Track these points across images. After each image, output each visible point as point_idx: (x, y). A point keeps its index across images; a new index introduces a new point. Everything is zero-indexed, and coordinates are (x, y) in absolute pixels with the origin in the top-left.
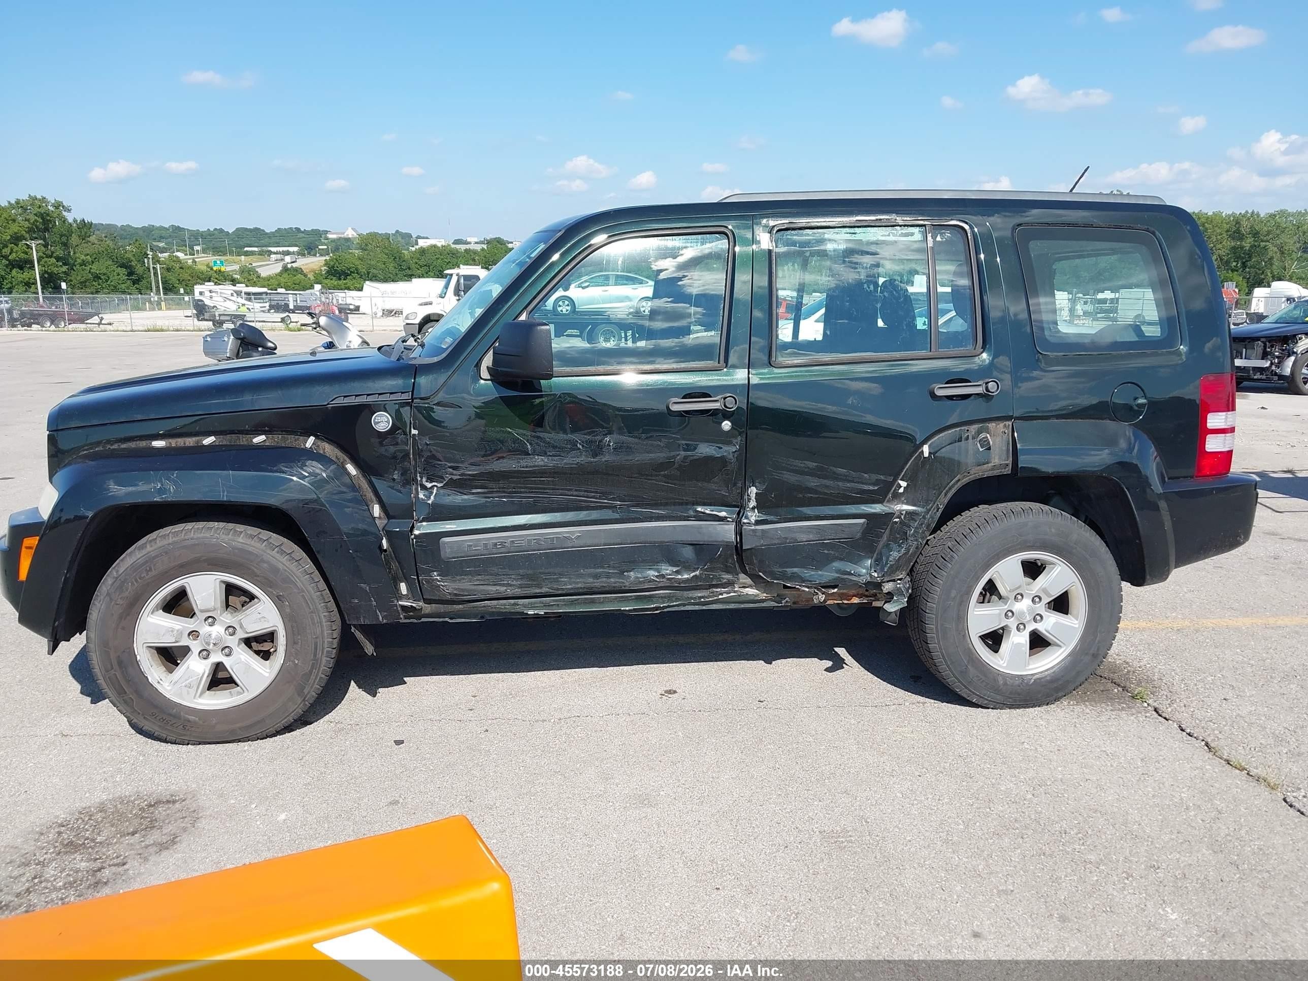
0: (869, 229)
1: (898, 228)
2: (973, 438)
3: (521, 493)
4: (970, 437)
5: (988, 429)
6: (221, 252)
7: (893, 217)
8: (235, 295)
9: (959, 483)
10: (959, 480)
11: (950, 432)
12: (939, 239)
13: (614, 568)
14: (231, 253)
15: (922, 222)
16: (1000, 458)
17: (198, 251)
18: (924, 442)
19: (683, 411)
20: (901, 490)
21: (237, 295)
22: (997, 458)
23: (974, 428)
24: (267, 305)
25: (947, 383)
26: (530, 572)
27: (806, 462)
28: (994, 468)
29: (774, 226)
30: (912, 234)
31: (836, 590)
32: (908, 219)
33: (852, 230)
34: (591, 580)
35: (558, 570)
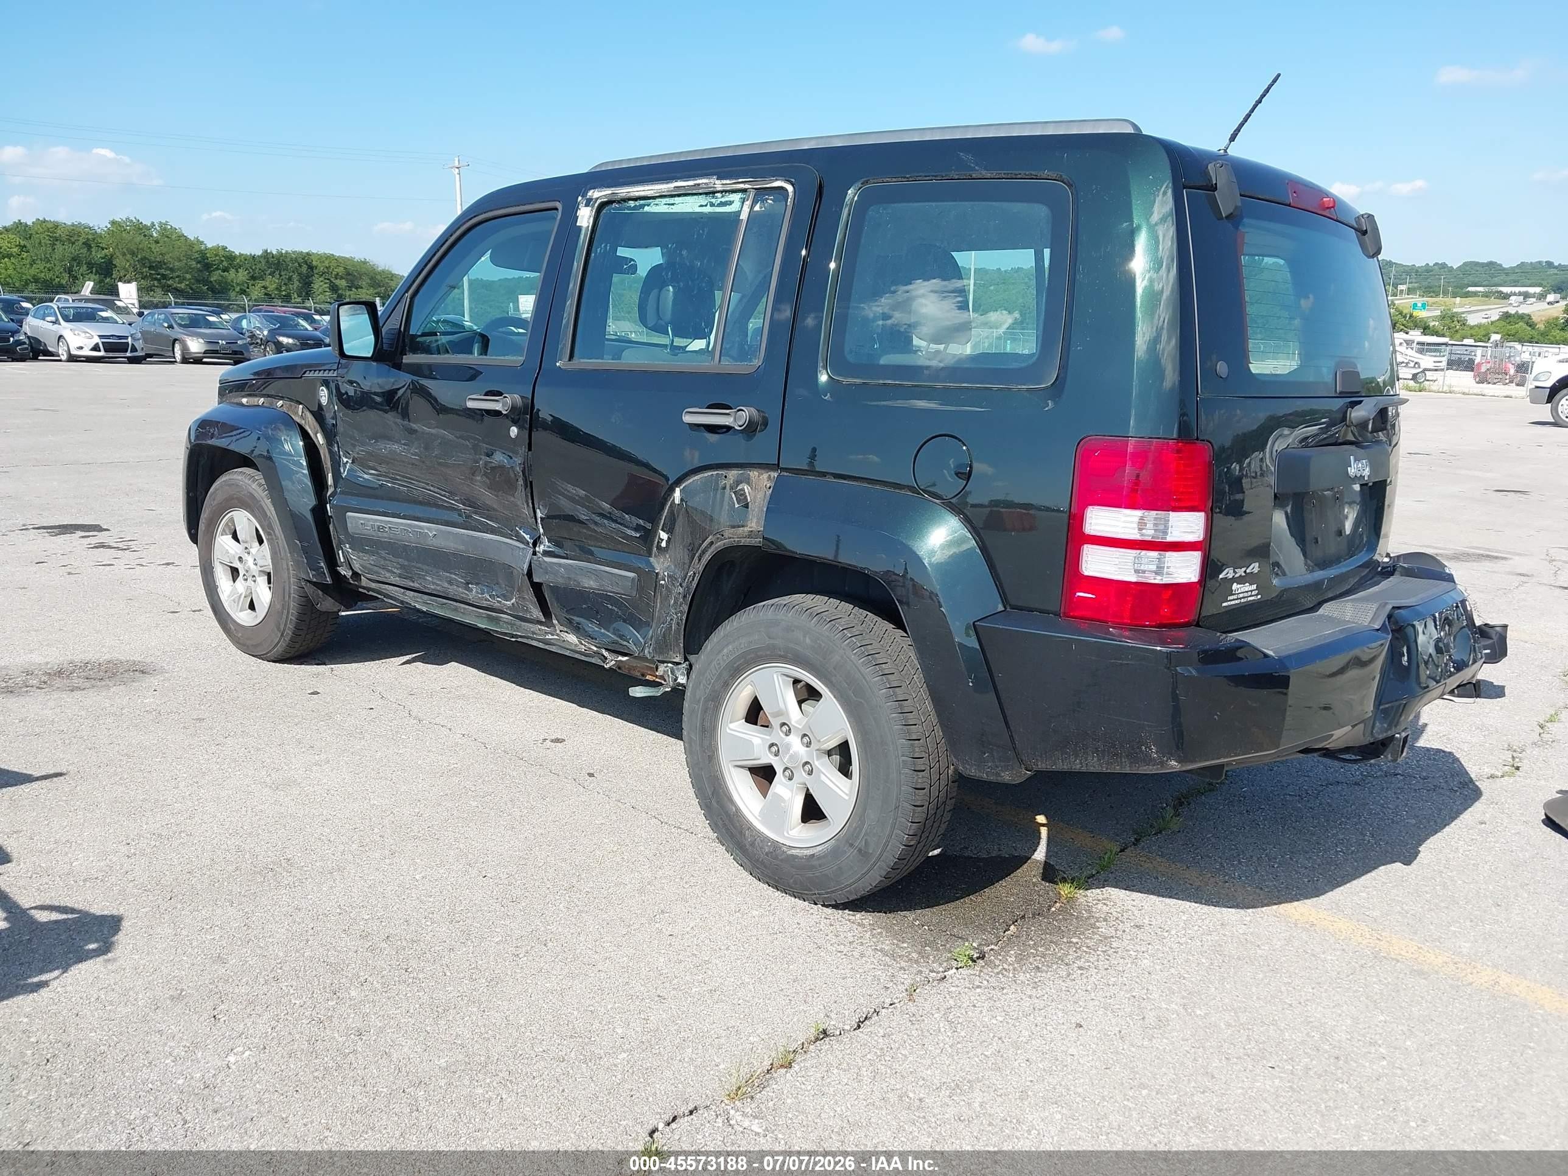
0: (689, 198)
1: (719, 195)
2: (731, 488)
3: (397, 480)
4: (728, 487)
5: (749, 479)
6: (1433, 292)
7: (712, 181)
8: (1405, 344)
9: (713, 547)
10: (712, 543)
11: (706, 475)
12: (757, 208)
13: (462, 577)
14: (1445, 293)
15: (742, 186)
16: (758, 522)
17: (1402, 291)
18: (678, 482)
19: (485, 410)
20: (664, 544)
21: (1407, 344)
22: (755, 520)
23: (733, 474)
24: (1444, 360)
25: (708, 407)
26: (406, 563)
27: (578, 489)
28: (751, 534)
29: (597, 199)
30: (731, 203)
31: (625, 658)
32: (728, 182)
33: (671, 200)
34: (446, 585)
35: (425, 567)
